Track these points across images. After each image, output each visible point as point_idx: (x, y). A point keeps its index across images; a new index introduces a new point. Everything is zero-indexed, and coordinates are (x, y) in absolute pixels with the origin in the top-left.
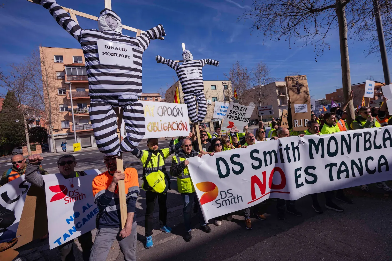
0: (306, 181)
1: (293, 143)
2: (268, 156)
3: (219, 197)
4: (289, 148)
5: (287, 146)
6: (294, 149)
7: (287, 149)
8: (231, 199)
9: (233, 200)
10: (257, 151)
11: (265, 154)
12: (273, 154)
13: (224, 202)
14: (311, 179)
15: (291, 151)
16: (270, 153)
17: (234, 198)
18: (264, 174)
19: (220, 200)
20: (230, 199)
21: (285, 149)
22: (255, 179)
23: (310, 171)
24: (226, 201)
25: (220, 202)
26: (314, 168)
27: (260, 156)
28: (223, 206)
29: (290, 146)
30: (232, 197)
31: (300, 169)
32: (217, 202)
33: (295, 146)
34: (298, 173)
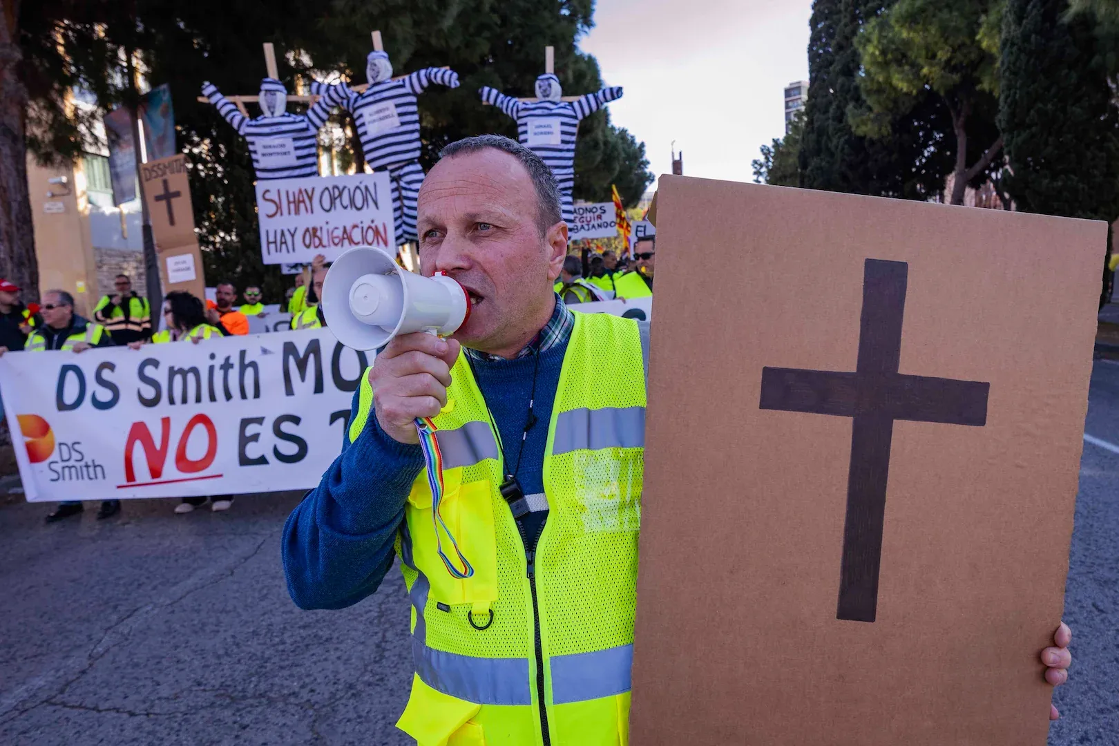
0: (277, 453)
1: (243, 354)
2: (178, 379)
3: (55, 456)
4: (232, 366)
5: (228, 359)
6: (243, 368)
7: (227, 366)
8: (81, 467)
9: (84, 470)
10: (155, 363)
11: (172, 372)
12: (191, 378)
13: (67, 471)
14: (290, 449)
15: (234, 374)
16: (183, 373)
19: (56, 462)
20: (78, 465)
21: (222, 367)
23: (287, 427)
24: (70, 468)
25: (58, 467)
26: (296, 420)
27: (160, 375)
28: (64, 479)
29: (235, 360)
30: (83, 463)
31: (259, 421)
32: (53, 466)
33: (247, 361)
34: (251, 430)
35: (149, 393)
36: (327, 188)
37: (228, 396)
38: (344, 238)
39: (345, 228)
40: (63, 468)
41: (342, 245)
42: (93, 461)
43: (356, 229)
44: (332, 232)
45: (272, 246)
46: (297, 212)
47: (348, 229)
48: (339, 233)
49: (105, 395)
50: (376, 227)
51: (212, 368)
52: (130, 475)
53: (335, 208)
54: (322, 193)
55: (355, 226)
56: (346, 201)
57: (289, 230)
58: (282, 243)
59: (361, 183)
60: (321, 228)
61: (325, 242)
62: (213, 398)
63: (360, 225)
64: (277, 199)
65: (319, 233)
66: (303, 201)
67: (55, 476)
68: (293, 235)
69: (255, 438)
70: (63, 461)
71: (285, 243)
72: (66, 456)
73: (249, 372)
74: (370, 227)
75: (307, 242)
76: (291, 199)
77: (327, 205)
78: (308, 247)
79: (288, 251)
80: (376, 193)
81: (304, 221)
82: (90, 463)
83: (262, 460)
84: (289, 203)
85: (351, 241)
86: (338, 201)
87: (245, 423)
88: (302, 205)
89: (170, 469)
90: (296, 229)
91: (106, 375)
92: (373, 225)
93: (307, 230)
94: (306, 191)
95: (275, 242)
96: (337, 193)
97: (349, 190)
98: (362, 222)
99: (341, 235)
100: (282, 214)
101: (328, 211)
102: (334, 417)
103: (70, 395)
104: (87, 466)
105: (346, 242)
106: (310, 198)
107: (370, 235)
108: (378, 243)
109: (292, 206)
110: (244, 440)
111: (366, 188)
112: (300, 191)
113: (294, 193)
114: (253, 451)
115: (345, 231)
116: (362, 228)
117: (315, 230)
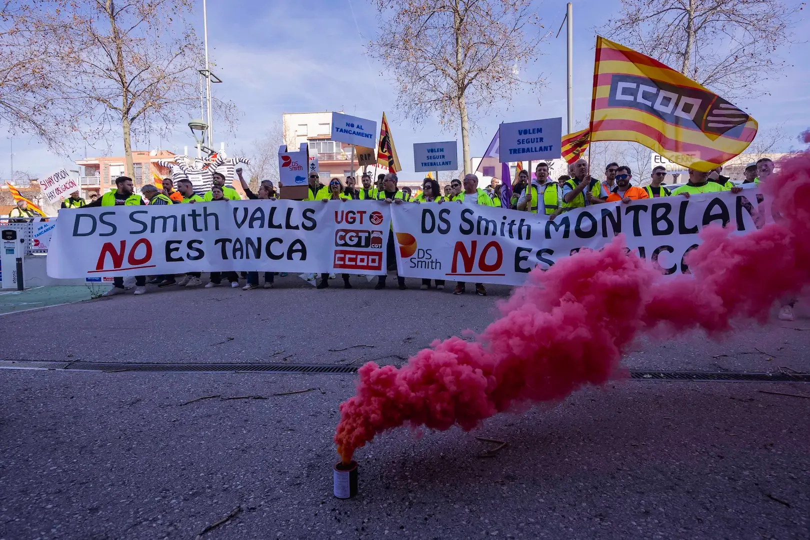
1: (522, 220)
2: (483, 223)
3: (415, 255)
4: (515, 224)
7: (512, 224)
9: (430, 264)
10: (471, 212)
11: (480, 219)
12: (491, 224)
13: (420, 263)
15: (516, 228)
16: (487, 221)
17: (432, 262)
18: (474, 244)
19: (415, 258)
20: (427, 261)
21: (509, 224)
22: (460, 247)
23: (545, 255)
24: (422, 262)
25: (415, 261)
27: (474, 219)
28: (418, 267)
29: (517, 222)
30: (430, 260)
31: (529, 250)
32: (413, 260)
33: (524, 224)
34: (522, 254)
35: (466, 227)
37: (511, 236)
42: (436, 260)
49: (444, 226)
51: (503, 223)
52: (454, 269)
62: (502, 235)
67: (413, 265)
69: (525, 258)
70: (419, 258)
72: (421, 256)
73: (525, 228)
82: (434, 260)
83: (528, 270)
87: (519, 250)
91: (444, 215)
103: (428, 226)
110: (518, 259)
114: (523, 265)
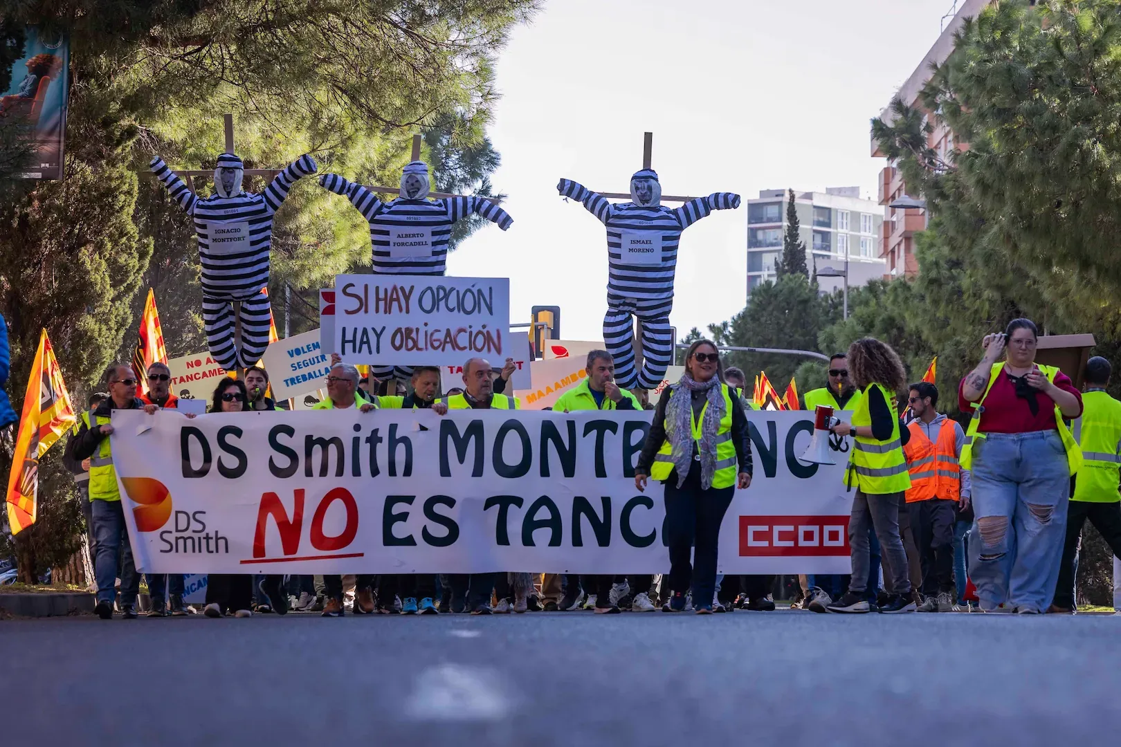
0: (426, 535)
1: (393, 428)
2: (317, 449)
3: (169, 525)
4: (380, 440)
5: (375, 432)
6: (393, 443)
7: (374, 439)
8: (199, 538)
9: (204, 542)
10: (290, 431)
11: (310, 442)
12: (332, 449)
13: (181, 542)
14: (441, 531)
15: (382, 450)
16: (324, 443)
18: (299, 495)
19: (171, 532)
20: (196, 536)
21: (368, 440)
22: (270, 502)
23: (440, 509)
24: (185, 539)
25: (171, 538)
26: (450, 502)
27: (296, 443)
28: (177, 551)
29: (384, 433)
31: (409, 500)
32: (165, 536)
33: (398, 435)
34: (398, 508)
35: (283, 461)
36: (430, 288)
37: (375, 472)
38: (445, 342)
39: (448, 330)
40: (177, 539)
41: (443, 350)
42: (217, 532)
43: (462, 333)
44: (432, 334)
45: (349, 346)
46: (388, 310)
47: (453, 333)
48: (441, 336)
49: (231, 462)
50: (488, 332)
51: (356, 441)
52: (259, 550)
53: (438, 309)
54: (423, 293)
55: (461, 330)
56: (453, 301)
57: (373, 329)
58: (362, 343)
59: (473, 286)
60: (417, 330)
61: (421, 344)
62: (356, 472)
63: (469, 330)
64: (362, 296)
65: (414, 335)
66: (398, 299)
67: (167, 547)
68: (378, 336)
69: (404, 517)
70: (177, 531)
71: (368, 342)
72: (182, 526)
73: (401, 449)
74: (479, 332)
75: (398, 343)
76: (382, 295)
77: (427, 304)
78: (398, 349)
79: (370, 352)
80: (491, 298)
81: (395, 320)
82: (212, 535)
83: (409, 541)
84: (378, 300)
85: (455, 346)
86: (442, 303)
87: (391, 501)
88: (395, 304)
89: (305, 546)
90: (384, 328)
91: (230, 439)
92: (485, 331)
93: (399, 330)
94: (402, 288)
95: (354, 341)
96: (442, 294)
97: (458, 291)
98: (470, 327)
99: (443, 340)
100: (366, 311)
101: (429, 312)
102: (490, 503)
103: (196, 463)
104: (208, 538)
105: (448, 346)
106: (407, 298)
107: (480, 341)
108: (489, 350)
109: (382, 304)
110: (389, 519)
111: (480, 291)
112: (395, 288)
113: (386, 290)
114: (399, 530)
115: (448, 332)
116: (471, 333)
117: (409, 331)
